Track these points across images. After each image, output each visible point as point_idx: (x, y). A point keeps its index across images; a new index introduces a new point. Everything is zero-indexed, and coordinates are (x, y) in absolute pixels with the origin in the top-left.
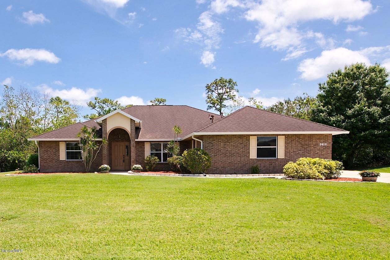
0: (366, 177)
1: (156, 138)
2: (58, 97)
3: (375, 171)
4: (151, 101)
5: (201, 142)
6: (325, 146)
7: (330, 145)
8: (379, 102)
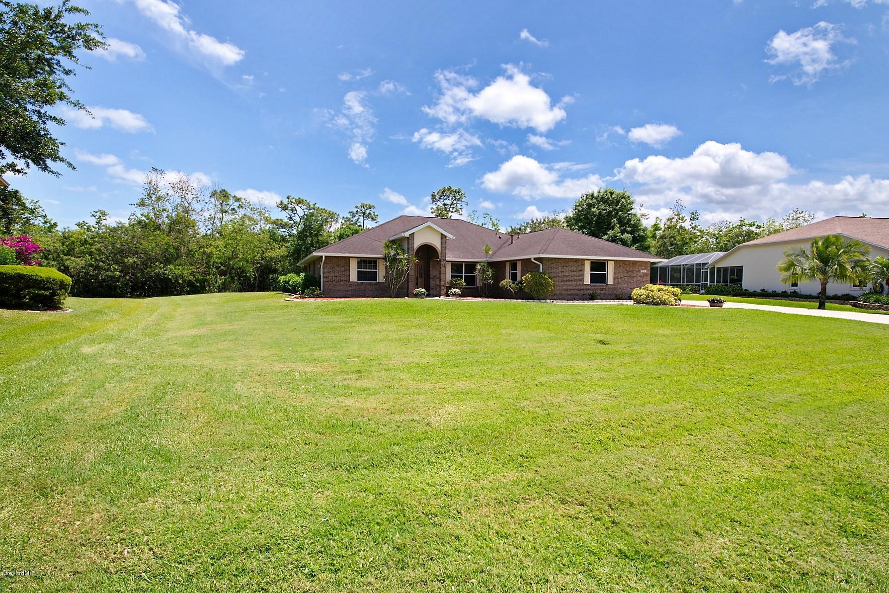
0: (713, 303)
1: (459, 257)
2: (224, 190)
3: (723, 298)
4: (356, 207)
5: (539, 265)
6: (645, 273)
7: (649, 272)
8: (629, 229)
